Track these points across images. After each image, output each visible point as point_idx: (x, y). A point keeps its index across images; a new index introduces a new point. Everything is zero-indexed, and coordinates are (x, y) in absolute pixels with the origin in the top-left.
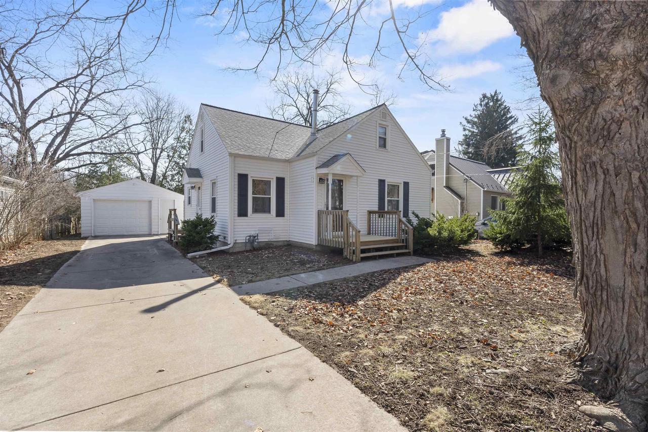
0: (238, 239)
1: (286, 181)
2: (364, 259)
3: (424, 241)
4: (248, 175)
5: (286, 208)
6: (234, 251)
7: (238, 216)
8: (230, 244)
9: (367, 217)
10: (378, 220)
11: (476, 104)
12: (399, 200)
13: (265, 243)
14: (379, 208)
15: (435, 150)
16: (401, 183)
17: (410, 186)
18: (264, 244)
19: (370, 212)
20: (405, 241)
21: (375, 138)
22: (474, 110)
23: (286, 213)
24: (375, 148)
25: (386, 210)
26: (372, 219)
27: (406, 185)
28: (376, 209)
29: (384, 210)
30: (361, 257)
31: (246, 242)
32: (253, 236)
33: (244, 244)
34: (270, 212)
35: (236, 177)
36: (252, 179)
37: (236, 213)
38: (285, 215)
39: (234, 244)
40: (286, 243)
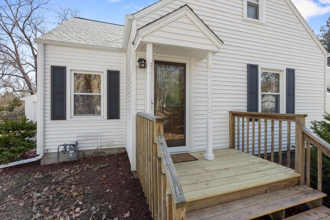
0: (49, 148)
1: (121, 75)
4: (65, 67)
5: (121, 108)
6: (48, 163)
7: (51, 119)
8: (38, 155)
9: (228, 120)
10: (248, 126)
11: (322, 26)
12: (279, 95)
13: (93, 151)
14: (248, 107)
16: (282, 71)
17: (296, 74)
18: (92, 153)
19: (234, 115)
20: (289, 159)
21: (241, 10)
22: (321, 31)
23: (121, 114)
24: (241, 18)
25: (260, 111)
26: (236, 124)
27: (291, 73)
28: (243, 108)
29: (257, 110)
31: (58, 152)
32: (70, 145)
33: (57, 154)
34: (99, 113)
35: (49, 71)
36: (73, 73)
37: (49, 114)
38: (121, 117)
39: (46, 154)
40: (122, 151)
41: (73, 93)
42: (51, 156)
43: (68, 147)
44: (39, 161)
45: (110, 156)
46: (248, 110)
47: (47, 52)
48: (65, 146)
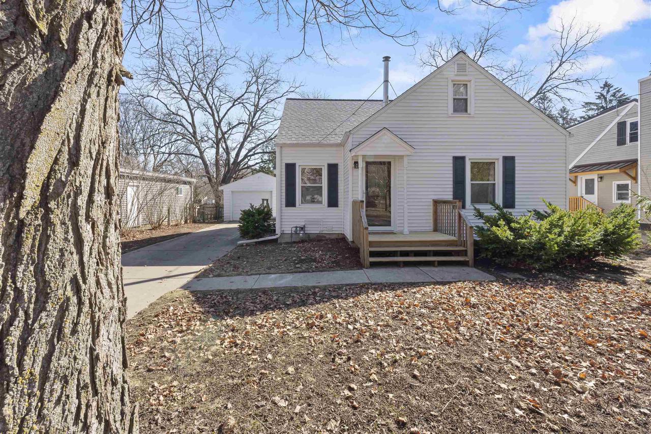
0: (285, 229)
1: (339, 167)
2: (373, 265)
3: (491, 247)
4: (295, 164)
5: (339, 197)
6: (282, 242)
7: (286, 206)
8: (277, 234)
9: (432, 207)
12: (494, 184)
14: (453, 195)
15: (638, 97)
16: (498, 159)
19: (436, 203)
21: (445, 101)
23: (339, 203)
24: (445, 115)
27: (509, 162)
28: (449, 196)
30: (370, 262)
31: (292, 233)
32: (300, 227)
33: (290, 235)
34: (321, 202)
35: (284, 167)
36: (300, 167)
37: (284, 203)
38: (339, 206)
39: (282, 234)
40: (341, 237)
41: (301, 185)
42: (286, 236)
43: (298, 229)
44: (276, 240)
45: (332, 240)
46: (453, 199)
47: (283, 152)
48: (296, 227)
